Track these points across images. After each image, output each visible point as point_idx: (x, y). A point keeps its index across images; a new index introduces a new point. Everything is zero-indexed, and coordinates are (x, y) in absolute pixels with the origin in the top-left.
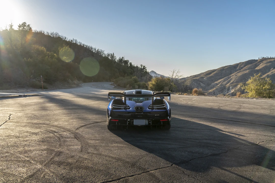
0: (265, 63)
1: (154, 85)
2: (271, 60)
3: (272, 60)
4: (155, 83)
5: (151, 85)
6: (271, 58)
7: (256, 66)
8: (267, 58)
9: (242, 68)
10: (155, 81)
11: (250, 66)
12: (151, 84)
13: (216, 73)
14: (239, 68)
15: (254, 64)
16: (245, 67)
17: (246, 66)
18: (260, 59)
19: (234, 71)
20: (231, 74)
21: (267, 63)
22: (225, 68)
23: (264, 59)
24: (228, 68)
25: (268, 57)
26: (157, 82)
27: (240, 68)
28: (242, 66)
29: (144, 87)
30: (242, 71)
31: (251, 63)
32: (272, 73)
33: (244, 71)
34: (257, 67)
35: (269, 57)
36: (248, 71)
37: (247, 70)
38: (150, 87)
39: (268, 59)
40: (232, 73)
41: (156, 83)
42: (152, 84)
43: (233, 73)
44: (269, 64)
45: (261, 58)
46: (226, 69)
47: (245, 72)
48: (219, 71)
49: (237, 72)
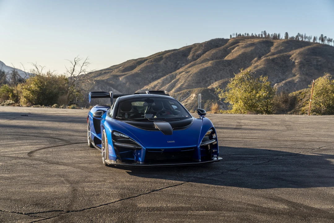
0: (243, 48)
1: (33, 92)
2: (252, 40)
3: (256, 41)
4: (36, 88)
5: (26, 93)
6: (253, 37)
7: (227, 52)
8: (246, 35)
9: (199, 56)
10: (37, 84)
11: (213, 51)
12: (26, 89)
13: (146, 67)
14: (193, 56)
15: (222, 47)
16: (205, 55)
17: (206, 52)
18: (234, 38)
19: (183, 63)
20: (176, 68)
21: (246, 47)
22: (164, 56)
23: (240, 39)
24: (170, 56)
25: (248, 34)
26: (43, 86)
27: (195, 57)
28: (199, 52)
29: (9, 97)
30: (200, 63)
31: (217, 46)
32: (256, 67)
33: (203, 64)
34: (228, 54)
35: (250, 35)
36: (210, 62)
37: (208, 60)
38: (25, 97)
39: (248, 38)
40: (179, 67)
41: (39, 87)
42: (29, 90)
43: (181, 67)
44: (249, 49)
45: (235, 36)
46: (166, 58)
47: (206, 66)
48: (151, 61)
49: (188, 65)
